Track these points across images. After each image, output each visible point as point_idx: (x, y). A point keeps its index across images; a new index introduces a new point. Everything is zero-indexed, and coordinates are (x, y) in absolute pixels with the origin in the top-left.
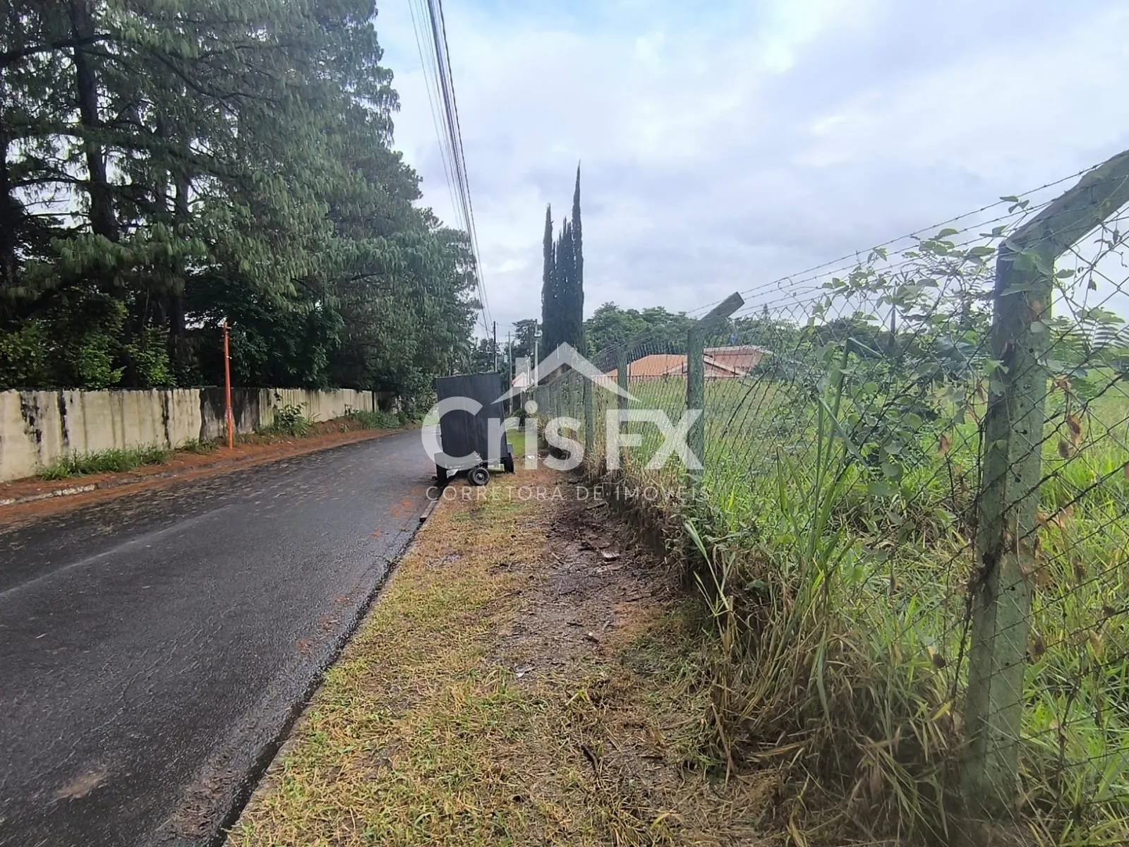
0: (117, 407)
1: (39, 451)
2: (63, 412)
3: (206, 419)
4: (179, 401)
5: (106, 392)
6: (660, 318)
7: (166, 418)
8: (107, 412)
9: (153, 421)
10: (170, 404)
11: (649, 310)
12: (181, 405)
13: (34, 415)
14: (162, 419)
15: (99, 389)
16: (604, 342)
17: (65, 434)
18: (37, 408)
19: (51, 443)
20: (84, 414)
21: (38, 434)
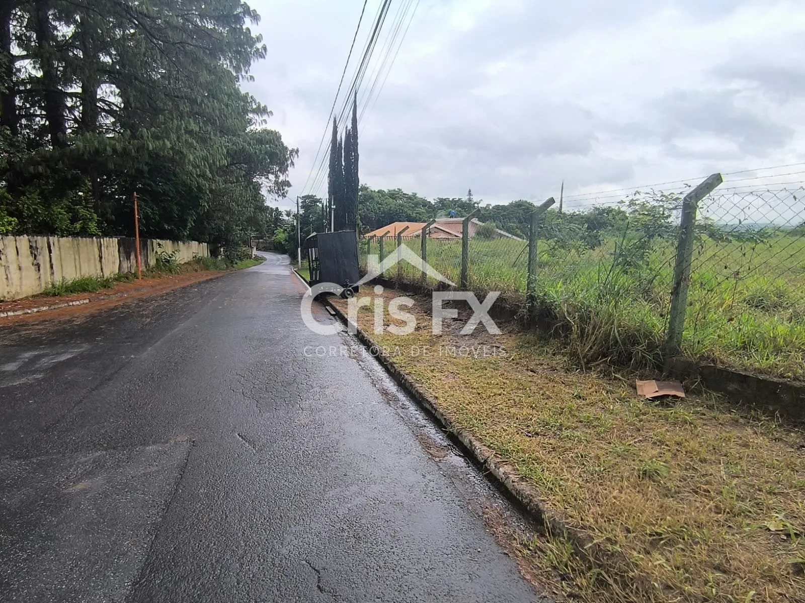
0: (76, 249)
1: (40, 278)
2: (50, 252)
3: (121, 259)
4: (107, 247)
5: (70, 238)
6: (398, 197)
7: (101, 258)
8: (71, 252)
9: (95, 259)
10: (103, 248)
11: (392, 191)
12: (109, 248)
13: (36, 253)
14: (99, 259)
15: (67, 237)
16: (364, 212)
17: (52, 267)
18: (37, 248)
19: (45, 273)
20: (60, 253)
21: (38, 265)
